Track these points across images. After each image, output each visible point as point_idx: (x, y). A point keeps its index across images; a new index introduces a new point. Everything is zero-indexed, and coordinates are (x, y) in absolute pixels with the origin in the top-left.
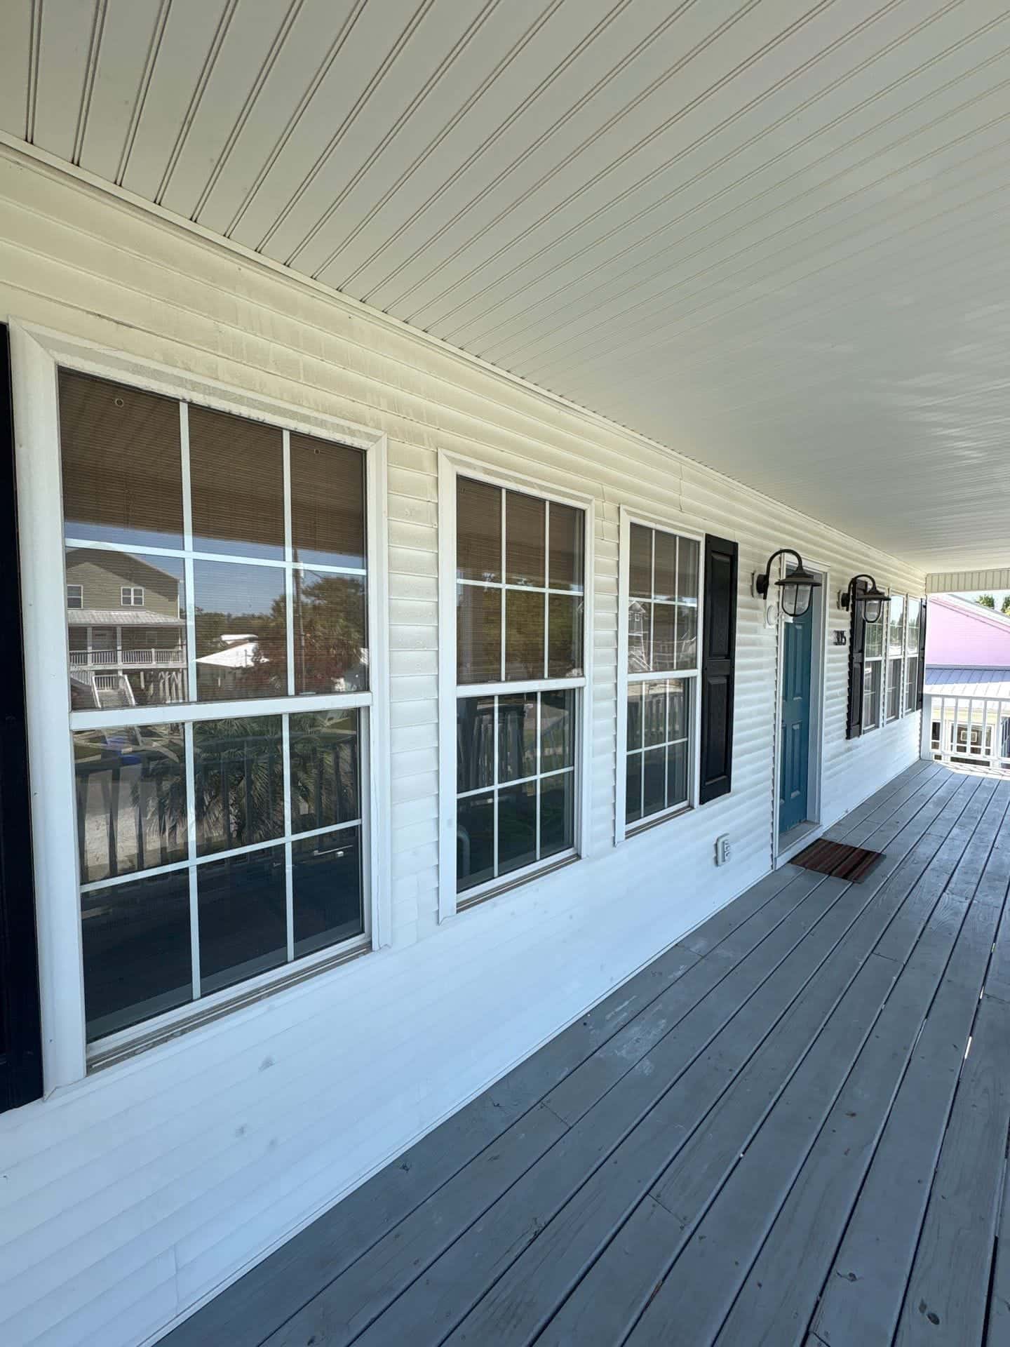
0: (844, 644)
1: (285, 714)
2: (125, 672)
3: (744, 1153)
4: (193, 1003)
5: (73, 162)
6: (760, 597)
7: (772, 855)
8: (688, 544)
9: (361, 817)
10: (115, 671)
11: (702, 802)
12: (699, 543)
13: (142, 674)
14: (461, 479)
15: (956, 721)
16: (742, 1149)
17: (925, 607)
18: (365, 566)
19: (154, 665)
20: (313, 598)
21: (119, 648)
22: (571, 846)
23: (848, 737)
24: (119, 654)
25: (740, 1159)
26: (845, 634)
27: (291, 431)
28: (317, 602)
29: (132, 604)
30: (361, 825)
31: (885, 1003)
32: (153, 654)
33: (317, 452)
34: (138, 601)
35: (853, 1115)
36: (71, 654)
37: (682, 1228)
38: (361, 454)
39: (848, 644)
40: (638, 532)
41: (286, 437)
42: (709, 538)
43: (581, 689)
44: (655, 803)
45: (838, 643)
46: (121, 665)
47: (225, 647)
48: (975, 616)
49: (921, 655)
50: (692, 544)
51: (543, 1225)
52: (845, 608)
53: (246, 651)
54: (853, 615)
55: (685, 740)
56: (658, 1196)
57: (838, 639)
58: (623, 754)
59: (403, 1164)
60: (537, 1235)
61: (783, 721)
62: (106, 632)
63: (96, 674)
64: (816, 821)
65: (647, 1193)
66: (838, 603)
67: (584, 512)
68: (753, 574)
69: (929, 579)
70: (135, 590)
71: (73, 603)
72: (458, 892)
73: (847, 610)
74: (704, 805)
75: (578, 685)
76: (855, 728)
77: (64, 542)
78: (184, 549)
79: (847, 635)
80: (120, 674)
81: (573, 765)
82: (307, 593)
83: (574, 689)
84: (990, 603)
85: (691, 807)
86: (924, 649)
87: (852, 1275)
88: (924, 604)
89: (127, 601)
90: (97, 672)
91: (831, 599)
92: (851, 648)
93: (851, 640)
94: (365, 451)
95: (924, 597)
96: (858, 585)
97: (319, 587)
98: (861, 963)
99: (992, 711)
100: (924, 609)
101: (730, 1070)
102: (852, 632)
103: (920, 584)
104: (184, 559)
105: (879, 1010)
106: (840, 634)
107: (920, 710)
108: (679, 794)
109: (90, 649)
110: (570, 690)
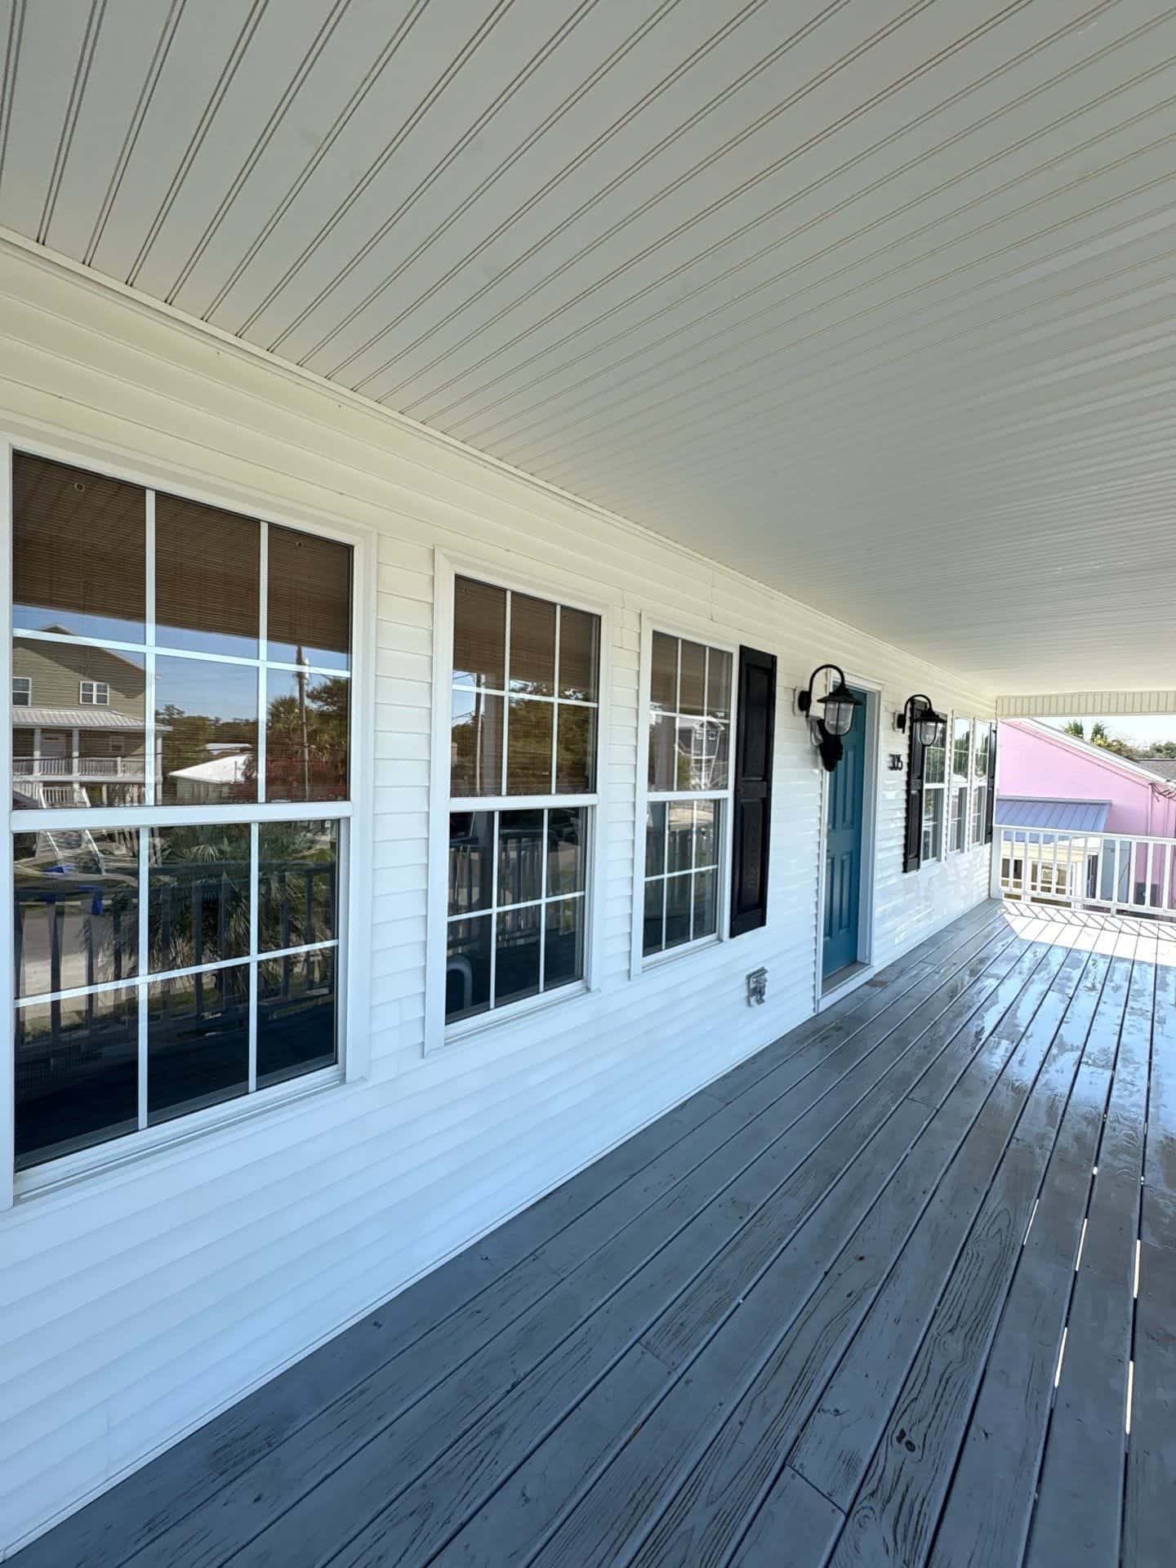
0: (900, 769)
1: (254, 822)
2: (82, 784)
3: (744, 1299)
4: (138, 1133)
5: (38, 241)
6: (802, 715)
7: (814, 997)
8: (720, 657)
9: (338, 937)
10: (70, 783)
11: (732, 935)
12: (730, 655)
13: (104, 789)
14: (458, 578)
15: (1040, 858)
16: (743, 1294)
17: (995, 732)
18: (349, 667)
19: (121, 777)
20: (321, 704)
21: (76, 754)
22: (580, 978)
23: (905, 871)
24: (76, 762)
25: (739, 1304)
26: (902, 759)
27: (269, 523)
28: (325, 708)
29: (95, 702)
30: (338, 946)
31: (912, 1148)
32: (119, 763)
33: (300, 544)
34: (101, 699)
35: (861, 1258)
36: (14, 761)
37: (669, 1373)
38: (348, 550)
39: (905, 769)
40: (662, 642)
41: (264, 530)
42: (742, 649)
43: (593, 807)
44: (678, 934)
45: (894, 768)
46: (76, 776)
47: (209, 758)
48: (1060, 745)
49: (991, 784)
50: (726, 655)
51: (522, 1376)
52: (901, 730)
53: (236, 763)
54: (911, 737)
55: (715, 867)
56: (648, 1343)
57: (894, 763)
58: (641, 880)
59: (375, 1320)
60: (514, 1386)
61: (828, 851)
62: (59, 735)
63: (44, 786)
64: (867, 962)
65: (637, 1341)
66: (893, 724)
67: (600, 617)
68: (795, 690)
69: (999, 702)
70: (98, 686)
71: (19, 699)
72: (446, 1024)
73: (904, 732)
74: (735, 939)
75: (591, 803)
76: (912, 861)
77: (11, 632)
78: (145, 644)
79: (904, 759)
80: (76, 786)
81: (584, 890)
82: (314, 696)
83: (587, 808)
84: (1078, 731)
85: (720, 940)
86: (993, 777)
87: (837, 1411)
88: (994, 728)
89: (88, 698)
90: (46, 784)
91: (885, 721)
92: (909, 774)
93: (909, 765)
94: (353, 547)
95: (994, 721)
96: (916, 706)
97: (327, 690)
98: (893, 1108)
99: (1078, 848)
100: (993, 734)
101: (741, 1218)
102: (910, 756)
103: (990, 707)
104: (145, 654)
105: (904, 1155)
106: (896, 758)
107: (989, 844)
108: (705, 926)
109: (37, 754)
110: (583, 808)
